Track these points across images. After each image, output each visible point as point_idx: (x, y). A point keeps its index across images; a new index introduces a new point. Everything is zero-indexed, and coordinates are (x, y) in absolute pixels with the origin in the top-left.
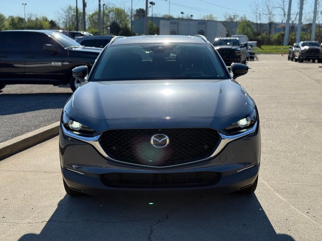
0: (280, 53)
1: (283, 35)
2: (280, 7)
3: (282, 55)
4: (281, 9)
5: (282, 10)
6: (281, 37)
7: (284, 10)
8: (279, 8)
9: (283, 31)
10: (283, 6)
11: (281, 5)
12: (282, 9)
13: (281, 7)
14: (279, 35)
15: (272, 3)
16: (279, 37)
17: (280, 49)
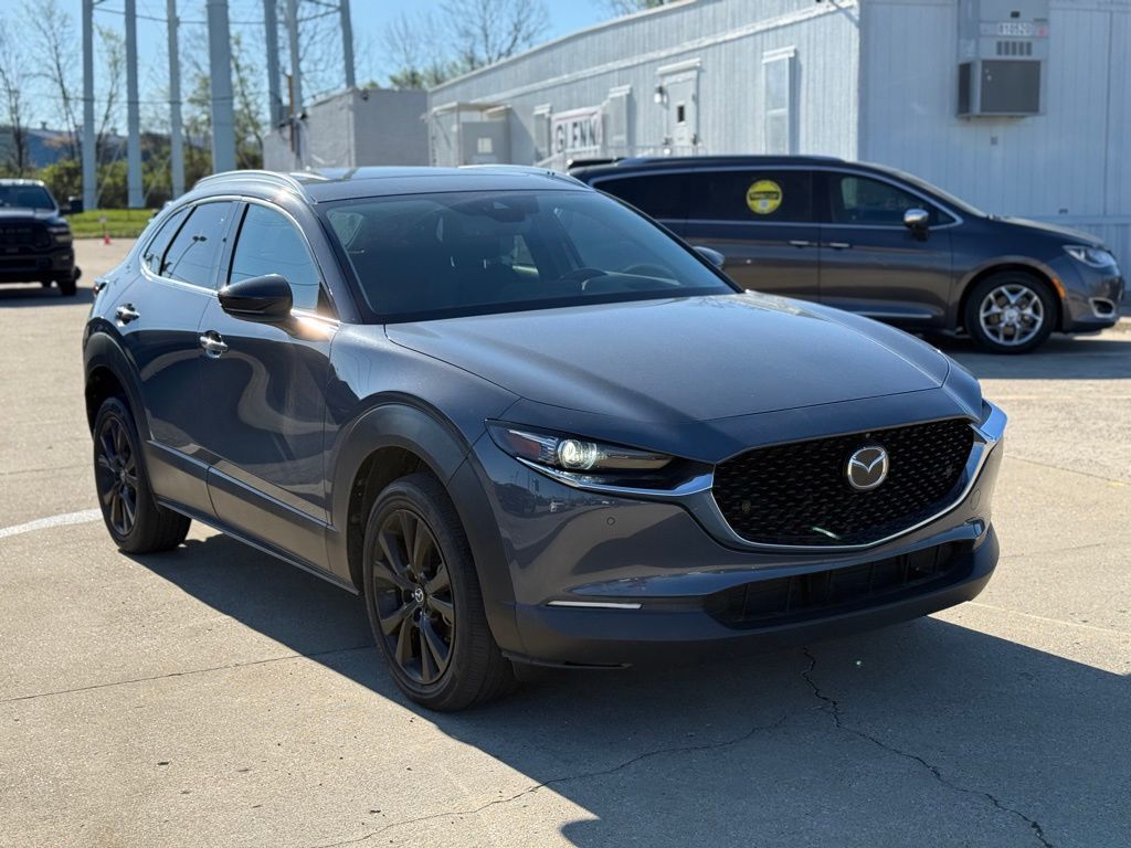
0: (94, 234)
1: (75, 173)
2: (47, 76)
3: (107, 242)
4: (49, 81)
5: (58, 85)
6: (66, 179)
7: (62, 85)
8: (43, 79)
9: (68, 160)
10: (57, 73)
11: (51, 68)
12: (55, 80)
13: (50, 72)
14: (56, 172)
15: (17, 57)
16: (58, 178)
17: (96, 220)
